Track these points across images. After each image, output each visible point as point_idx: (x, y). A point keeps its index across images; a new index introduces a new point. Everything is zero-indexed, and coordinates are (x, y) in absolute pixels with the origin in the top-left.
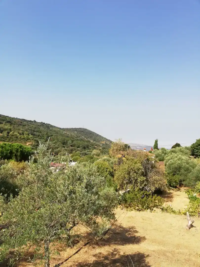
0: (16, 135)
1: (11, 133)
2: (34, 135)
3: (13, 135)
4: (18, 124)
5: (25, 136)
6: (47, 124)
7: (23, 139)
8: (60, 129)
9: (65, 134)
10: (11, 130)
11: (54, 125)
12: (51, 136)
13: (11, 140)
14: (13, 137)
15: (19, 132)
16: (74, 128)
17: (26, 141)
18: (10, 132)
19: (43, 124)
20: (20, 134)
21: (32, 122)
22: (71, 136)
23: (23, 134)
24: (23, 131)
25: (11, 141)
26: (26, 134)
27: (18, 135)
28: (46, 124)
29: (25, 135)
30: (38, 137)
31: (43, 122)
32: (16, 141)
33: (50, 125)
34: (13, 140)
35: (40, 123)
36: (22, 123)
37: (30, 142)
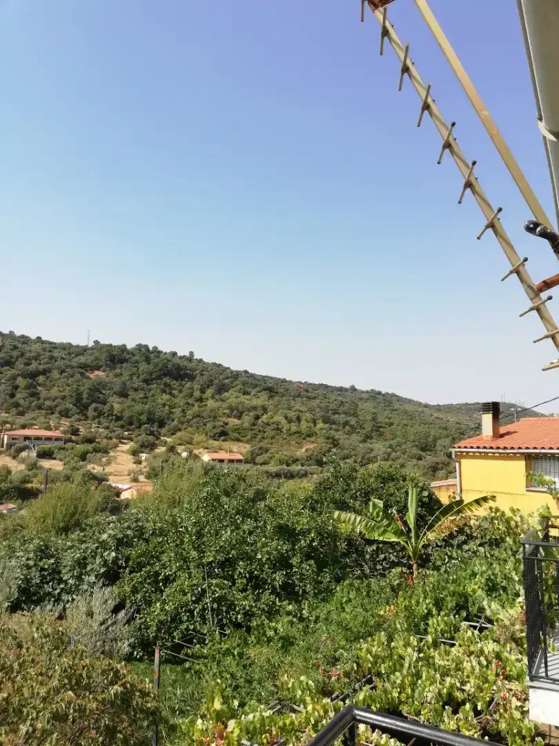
0: (278, 423)
1: (265, 416)
2: (333, 423)
3: (268, 424)
4: (292, 394)
5: (304, 425)
6: (388, 394)
7: (295, 433)
8: (426, 406)
9: (438, 421)
10: (265, 410)
11: (408, 397)
12: (387, 426)
13: (260, 436)
14: (268, 429)
15: (289, 415)
16: (474, 404)
17: (304, 439)
18: (263, 415)
19: (374, 395)
20: (290, 421)
21: (346, 390)
22: (458, 426)
23: (299, 419)
24: (300, 411)
25: (257, 439)
26: (307, 420)
27: (284, 421)
28: (384, 395)
29: (303, 422)
30: (344, 427)
31: (377, 389)
32: (274, 440)
33: (397, 396)
34: (263, 438)
35: (367, 392)
36: (307, 392)
37: (313, 442)
